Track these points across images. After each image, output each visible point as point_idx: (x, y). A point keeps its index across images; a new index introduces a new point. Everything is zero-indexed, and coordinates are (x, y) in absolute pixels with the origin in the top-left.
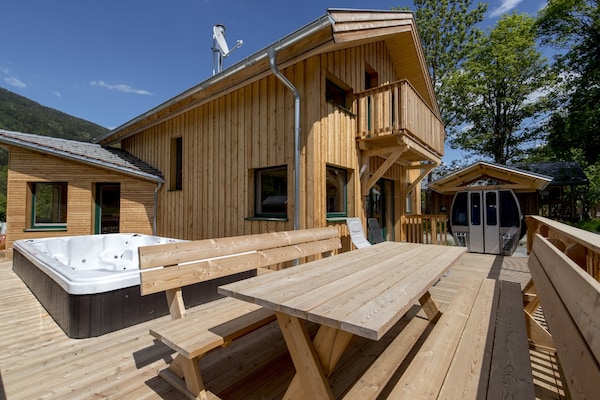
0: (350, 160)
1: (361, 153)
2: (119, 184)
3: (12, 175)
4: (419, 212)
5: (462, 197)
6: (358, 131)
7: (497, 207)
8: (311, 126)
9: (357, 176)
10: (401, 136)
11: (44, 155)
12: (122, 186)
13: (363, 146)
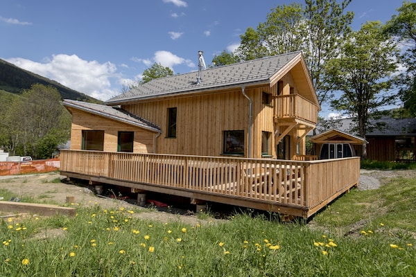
0: (271, 129)
1: (275, 124)
2: (133, 132)
3: (74, 126)
4: (304, 154)
5: (326, 146)
6: (274, 114)
7: (342, 152)
8: (257, 115)
9: (273, 135)
10: (294, 119)
11: (93, 115)
12: (135, 134)
13: (276, 121)
